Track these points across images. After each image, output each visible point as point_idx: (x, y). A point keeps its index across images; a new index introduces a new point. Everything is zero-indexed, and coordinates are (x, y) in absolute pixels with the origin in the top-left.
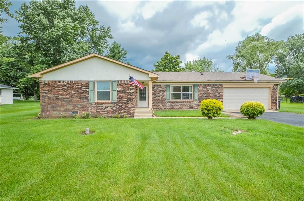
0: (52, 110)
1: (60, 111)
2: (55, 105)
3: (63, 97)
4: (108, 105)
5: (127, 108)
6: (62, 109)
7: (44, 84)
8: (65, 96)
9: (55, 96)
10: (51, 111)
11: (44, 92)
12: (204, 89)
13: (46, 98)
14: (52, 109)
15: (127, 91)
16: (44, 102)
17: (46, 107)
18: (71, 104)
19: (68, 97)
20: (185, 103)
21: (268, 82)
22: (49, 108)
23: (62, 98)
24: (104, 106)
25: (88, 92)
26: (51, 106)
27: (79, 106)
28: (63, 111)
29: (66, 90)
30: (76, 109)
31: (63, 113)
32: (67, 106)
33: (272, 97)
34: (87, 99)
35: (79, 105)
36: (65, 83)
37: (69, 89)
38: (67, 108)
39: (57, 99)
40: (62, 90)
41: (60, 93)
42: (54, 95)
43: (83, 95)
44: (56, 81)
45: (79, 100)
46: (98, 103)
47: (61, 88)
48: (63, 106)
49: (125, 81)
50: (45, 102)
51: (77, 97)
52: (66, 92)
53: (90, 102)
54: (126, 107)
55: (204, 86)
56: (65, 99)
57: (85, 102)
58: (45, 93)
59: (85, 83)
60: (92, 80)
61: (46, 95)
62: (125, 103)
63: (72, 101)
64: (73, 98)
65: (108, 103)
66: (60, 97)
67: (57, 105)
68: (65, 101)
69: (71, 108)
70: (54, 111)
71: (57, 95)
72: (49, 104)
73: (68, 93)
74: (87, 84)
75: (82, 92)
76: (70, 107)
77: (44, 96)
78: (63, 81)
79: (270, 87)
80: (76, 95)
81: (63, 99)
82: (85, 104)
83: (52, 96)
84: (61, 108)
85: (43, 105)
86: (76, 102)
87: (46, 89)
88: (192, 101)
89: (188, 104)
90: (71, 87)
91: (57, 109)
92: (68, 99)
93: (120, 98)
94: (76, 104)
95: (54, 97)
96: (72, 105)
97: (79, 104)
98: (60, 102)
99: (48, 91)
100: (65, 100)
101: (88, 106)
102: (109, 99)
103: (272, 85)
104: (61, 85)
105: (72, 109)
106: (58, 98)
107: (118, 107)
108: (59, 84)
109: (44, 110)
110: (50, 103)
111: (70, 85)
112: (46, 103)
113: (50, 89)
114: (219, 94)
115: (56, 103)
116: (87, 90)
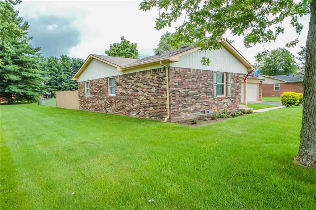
0: (183, 111)
1: (190, 112)
2: (185, 103)
3: (193, 91)
4: (225, 101)
6: (192, 109)
7: (174, 72)
8: (195, 90)
10: (181, 112)
11: (174, 84)
13: (177, 93)
14: (183, 109)
15: (236, 85)
17: (177, 107)
18: (199, 101)
19: (197, 91)
22: (180, 109)
23: (192, 92)
24: (222, 101)
25: (213, 85)
26: (181, 105)
27: (205, 104)
28: (193, 111)
29: (195, 82)
30: (203, 107)
31: (193, 114)
32: (196, 104)
34: (212, 94)
35: (205, 102)
36: (195, 72)
37: (198, 80)
38: (196, 107)
39: (188, 95)
40: (191, 81)
41: (190, 86)
42: (184, 89)
43: (208, 88)
44: (186, 69)
45: (205, 95)
46: (219, 98)
47: (191, 79)
48: (193, 104)
49: (234, 73)
50: (176, 99)
51: (204, 92)
52: (195, 85)
53: (214, 97)
54: (235, 102)
56: (194, 94)
57: (210, 98)
58: (176, 86)
59: (210, 74)
60: (215, 70)
61: (176, 89)
62: (234, 98)
63: (200, 97)
64: (201, 93)
65: (225, 98)
66: (190, 91)
67: (187, 103)
68: (194, 97)
71: (187, 89)
72: (180, 103)
73: (197, 86)
74: (212, 75)
75: (208, 84)
76: (198, 106)
77: (174, 90)
78: (193, 69)
79: (257, 83)
80: (203, 88)
81: (192, 95)
82: (210, 100)
84: (191, 107)
86: (204, 98)
87: (177, 80)
90: (199, 78)
91: (187, 109)
92: (197, 94)
93: (232, 92)
94: (203, 101)
95: (184, 92)
96: (200, 102)
97: (205, 101)
98: (189, 98)
99: (179, 83)
100: (194, 96)
101: (212, 102)
102: (224, 94)
103: (259, 82)
104: (191, 75)
105: (199, 108)
106: (188, 93)
107: (230, 102)
108: (189, 73)
109: (175, 112)
110: (181, 101)
111: (199, 75)
112: (176, 101)
113: (181, 80)
115: (187, 101)
116: (212, 82)
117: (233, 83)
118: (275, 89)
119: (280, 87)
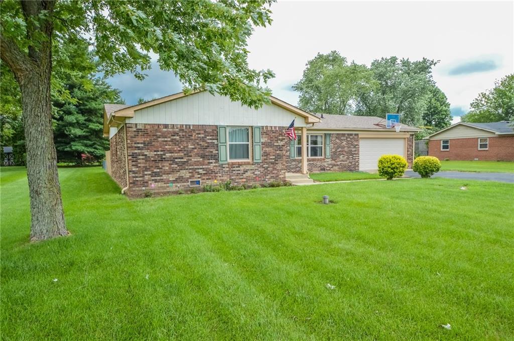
0: (153, 180)
1: (168, 181)
2: (158, 170)
3: (172, 154)
4: (249, 167)
5: (275, 172)
6: (171, 178)
7: (135, 129)
8: (176, 153)
9: (158, 153)
10: (150, 182)
11: (136, 145)
12: (337, 141)
13: (141, 157)
14: (153, 178)
15: (275, 144)
16: (136, 166)
17: (141, 175)
18: (187, 168)
19: (183, 154)
20: (315, 162)
21: (405, 132)
22: (147, 177)
23: (172, 156)
24: (242, 168)
25: (218, 145)
26: (150, 173)
27: (201, 171)
28: (174, 182)
29: (178, 141)
30: (197, 176)
31: (174, 184)
32: (181, 171)
33: (408, 151)
34: (216, 158)
35: (201, 169)
36: (177, 128)
37: (183, 139)
38: (181, 175)
39: (162, 160)
40: (169, 141)
41: (166, 147)
42: (155, 151)
43: (208, 150)
44: (159, 125)
45: (201, 159)
46: (233, 164)
47: (169, 137)
48: (173, 171)
49: (272, 127)
50: (139, 165)
51: (198, 155)
52: (178, 145)
53: (220, 163)
54: (275, 169)
55: (338, 136)
56: (176, 158)
57: (212, 163)
58: (139, 148)
59: (211, 130)
60: (222, 124)
61: (139, 151)
62: (272, 163)
63: (190, 162)
64: (191, 156)
65: (248, 164)
66: (167, 155)
67: (161, 170)
68: (176, 162)
69: (188, 175)
70: (156, 181)
71: (161, 151)
72: (147, 169)
73: (182, 147)
74: (215, 131)
75: (206, 145)
76: (185, 174)
77: (136, 153)
78: (173, 125)
79: (405, 138)
80: (195, 150)
81: (172, 159)
83: (153, 154)
84: (170, 175)
85: (134, 172)
86: (197, 163)
87: (140, 140)
88: (324, 160)
89: (319, 163)
90: (187, 136)
91: (162, 178)
92: (182, 158)
93: (266, 154)
94: (196, 167)
95: (156, 155)
96: (190, 169)
97: (201, 167)
98: (166, 164)
99: (144, 143)
100: (176, 160)
101: (217, 170)
102: (248, 157)
103: (408, 135)
104: (169, 133)
105: (188, 177)
106: (164, 157)
107: (262, 170)
108: (165, 130)
109: (137, 181)
110: (148, 167)
111: (186, 132)
112: (140, 167)
113: (148, 139)
114: (355, 147)
115: (161, 167)
116: (215, 141)
117: (269, 141)
118: (480, 148)
119: (488, 143)
